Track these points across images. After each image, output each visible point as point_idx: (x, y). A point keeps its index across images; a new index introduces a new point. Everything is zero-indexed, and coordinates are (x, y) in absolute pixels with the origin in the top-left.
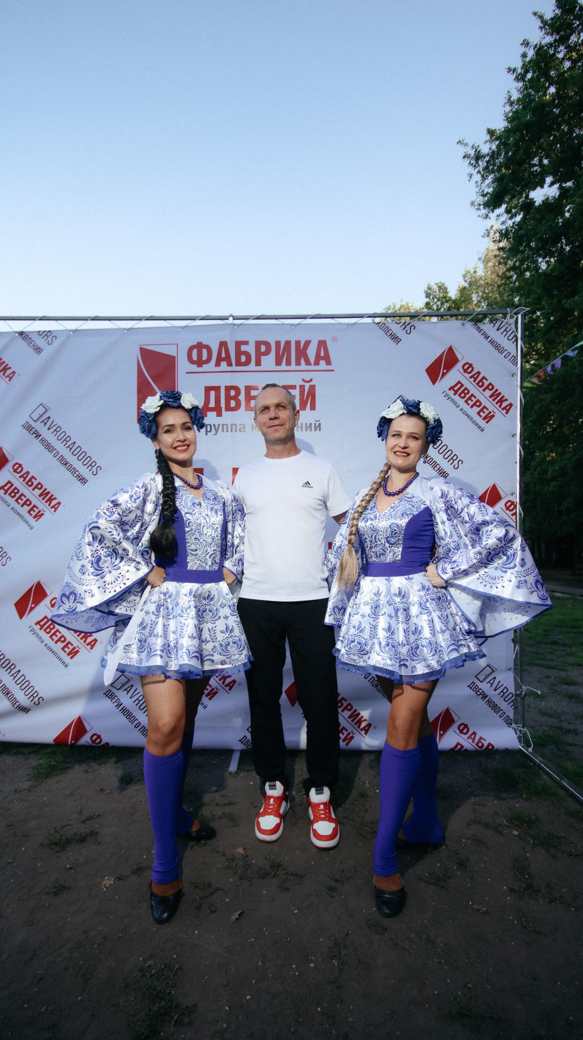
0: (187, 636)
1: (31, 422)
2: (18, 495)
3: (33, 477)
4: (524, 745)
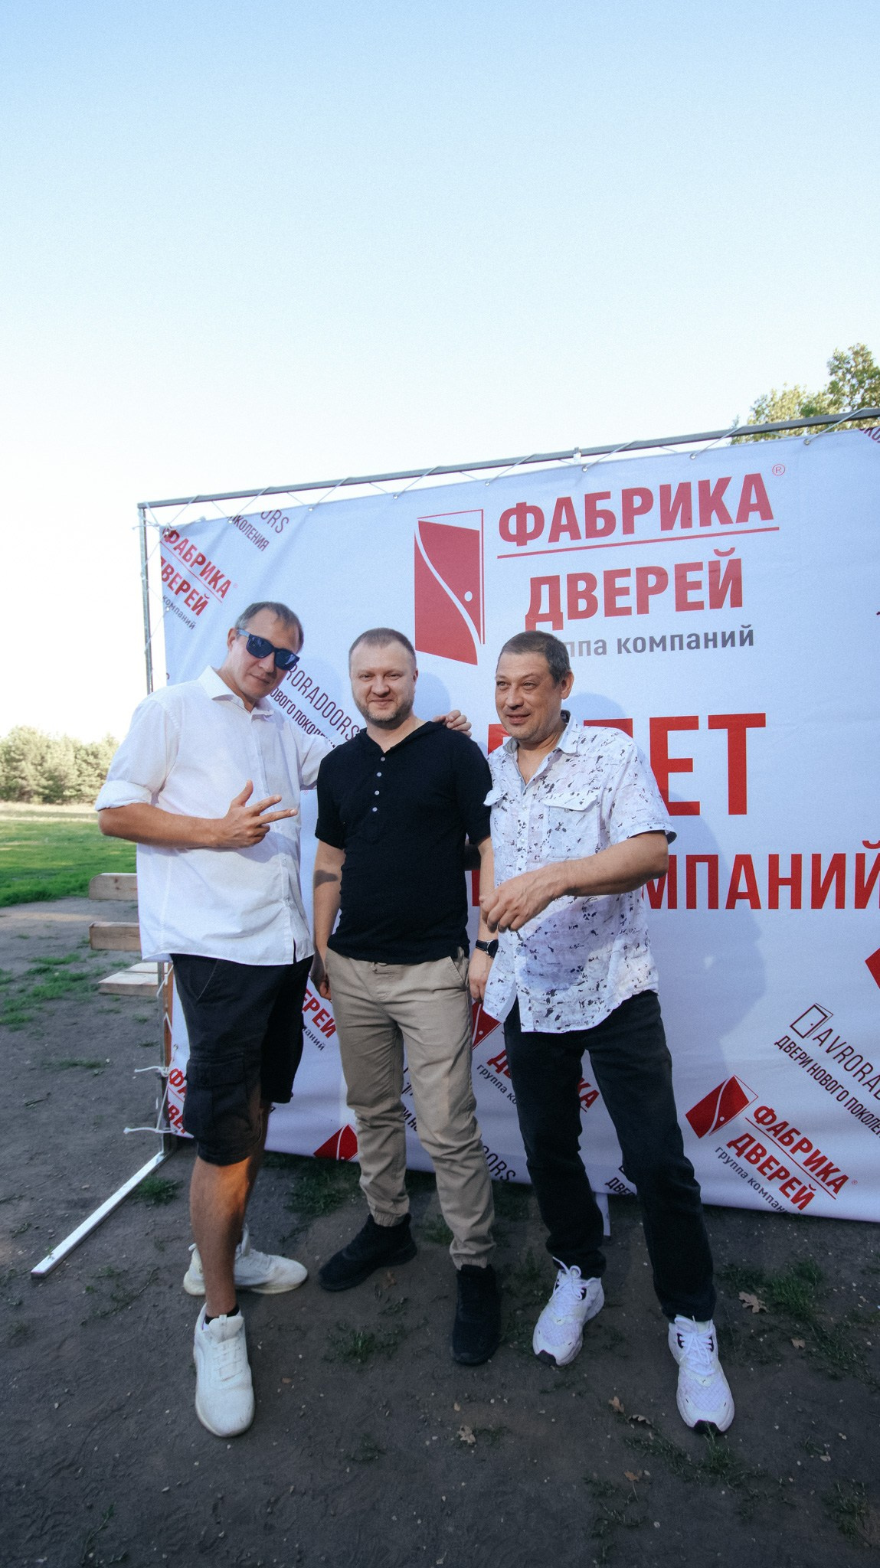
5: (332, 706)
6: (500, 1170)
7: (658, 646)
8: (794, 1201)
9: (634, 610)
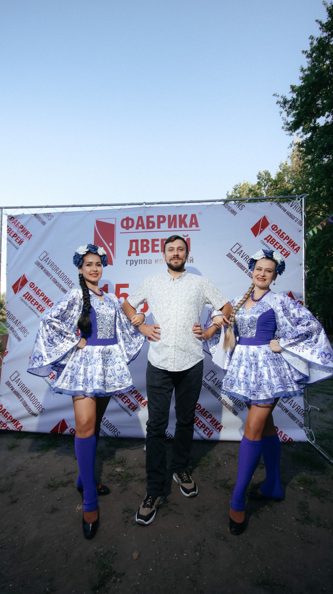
0: (98, 374)
1: (39, 261)
2: (32, 300)
3: (39, 290)
4: (310, 439)
5: (65, 277)
6: (115, 432)
8: (207, 435)
9: (160, 251)
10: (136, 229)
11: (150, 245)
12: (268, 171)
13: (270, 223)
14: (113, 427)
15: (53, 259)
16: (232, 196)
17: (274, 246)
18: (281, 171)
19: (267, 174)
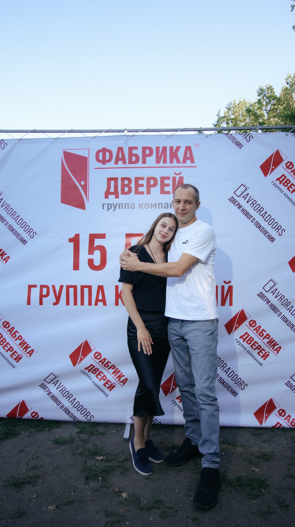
5: (25, 223)
6: (87, 416)
7: (154, 207)
9: (145, 193)
10: (115, 164)
11: (133, 185)
12: (271, 87)
13: (284, 159)
14: (85, 410)
15: (8, 199)
16: (224, 117)
17: (288, 189)
18: (288, 86)
19: (270, 88)
